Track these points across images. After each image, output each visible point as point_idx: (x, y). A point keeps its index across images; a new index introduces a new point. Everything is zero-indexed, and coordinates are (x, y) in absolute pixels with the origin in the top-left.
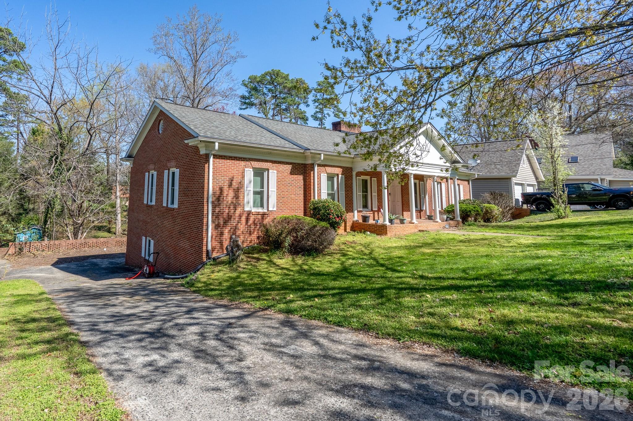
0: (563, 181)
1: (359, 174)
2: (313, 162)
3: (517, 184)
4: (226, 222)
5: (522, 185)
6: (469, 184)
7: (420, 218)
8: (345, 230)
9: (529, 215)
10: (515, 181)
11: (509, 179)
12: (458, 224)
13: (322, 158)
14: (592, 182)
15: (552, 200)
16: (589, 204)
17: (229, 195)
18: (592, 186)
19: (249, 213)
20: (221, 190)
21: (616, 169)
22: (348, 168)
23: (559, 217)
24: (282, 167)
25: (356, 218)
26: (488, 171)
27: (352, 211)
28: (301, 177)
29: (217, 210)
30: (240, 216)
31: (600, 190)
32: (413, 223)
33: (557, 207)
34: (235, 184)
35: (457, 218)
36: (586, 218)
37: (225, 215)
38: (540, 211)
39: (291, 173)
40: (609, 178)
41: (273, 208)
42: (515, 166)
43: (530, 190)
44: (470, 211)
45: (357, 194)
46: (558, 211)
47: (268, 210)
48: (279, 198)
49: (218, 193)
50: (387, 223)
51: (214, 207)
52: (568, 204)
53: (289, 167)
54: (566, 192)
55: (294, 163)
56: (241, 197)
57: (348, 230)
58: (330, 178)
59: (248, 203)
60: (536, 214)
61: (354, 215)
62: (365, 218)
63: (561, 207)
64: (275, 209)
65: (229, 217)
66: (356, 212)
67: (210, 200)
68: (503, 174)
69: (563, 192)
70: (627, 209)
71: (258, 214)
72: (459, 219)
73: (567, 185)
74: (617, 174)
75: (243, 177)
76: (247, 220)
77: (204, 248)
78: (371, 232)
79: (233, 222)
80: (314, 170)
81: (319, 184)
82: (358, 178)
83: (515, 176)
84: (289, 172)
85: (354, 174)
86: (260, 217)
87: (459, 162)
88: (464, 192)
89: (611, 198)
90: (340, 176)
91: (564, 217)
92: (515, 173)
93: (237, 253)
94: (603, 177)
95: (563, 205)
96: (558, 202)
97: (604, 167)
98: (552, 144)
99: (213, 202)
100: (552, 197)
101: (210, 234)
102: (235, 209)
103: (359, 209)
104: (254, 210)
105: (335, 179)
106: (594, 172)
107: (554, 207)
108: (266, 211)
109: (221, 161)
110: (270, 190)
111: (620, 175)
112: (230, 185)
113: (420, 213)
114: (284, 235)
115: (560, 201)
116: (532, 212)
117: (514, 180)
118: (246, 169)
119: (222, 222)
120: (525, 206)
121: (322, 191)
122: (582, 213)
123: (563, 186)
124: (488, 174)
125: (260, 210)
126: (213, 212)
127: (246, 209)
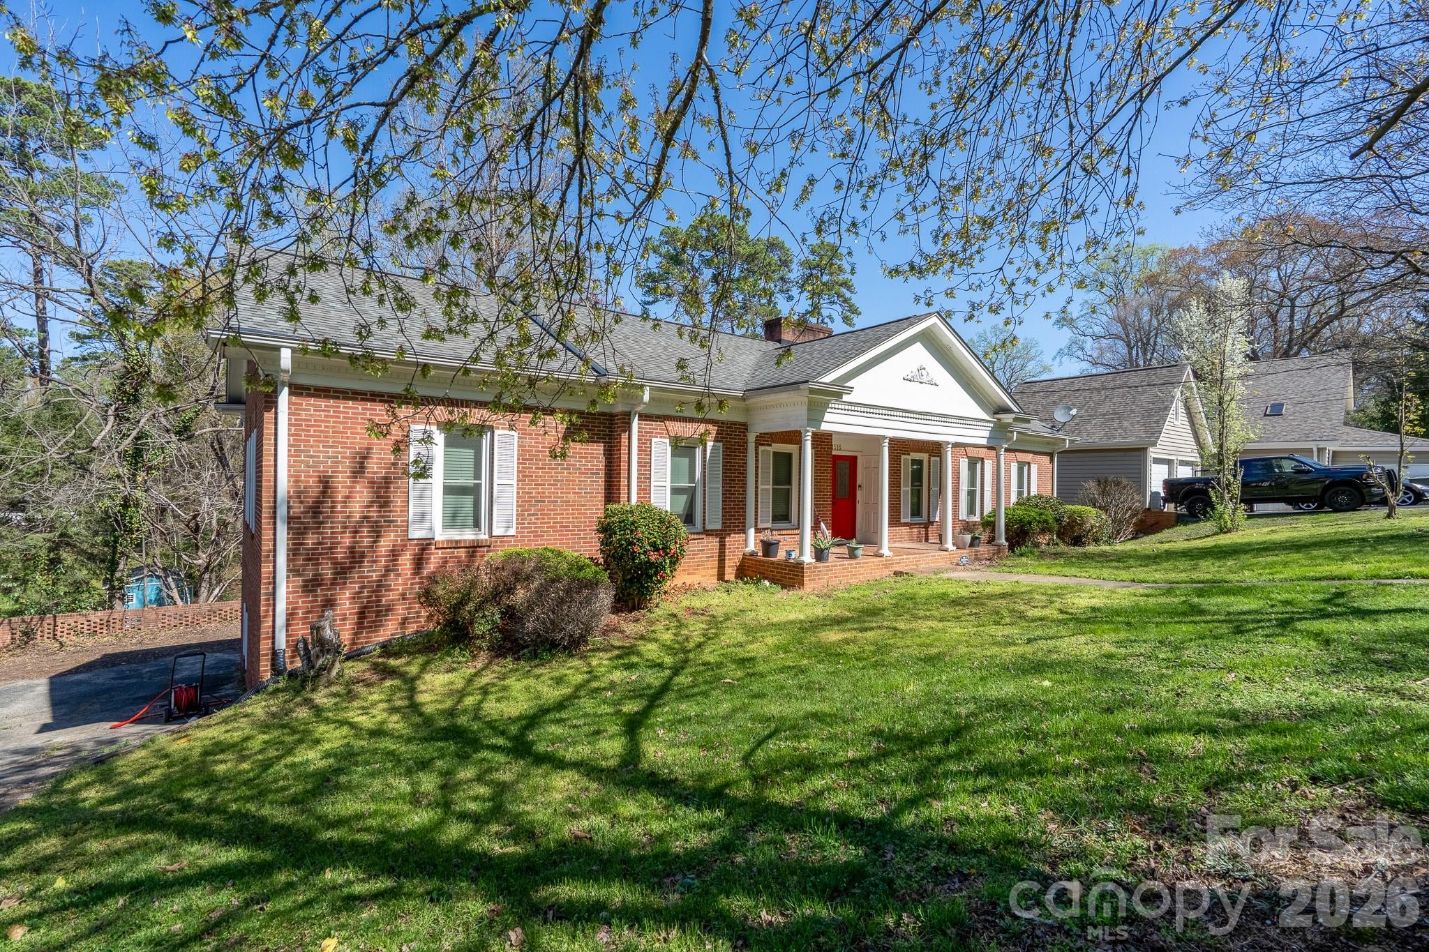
0: (1236, 452)
1: (765, 439)
2: (626, 409)
3: (1158, 461)
4: (342, 573)
5: (1169, 462)
6: (1052, 461)
7: (927, 540)
8: (721, 576)
9: (1173, 526)
10: (1154, 455)
11: (1141, 451)
12: (999, 552)
13: (646, 398)
14: (1297, 456)
15: (1212, 493)
16: (1288, 501)
17: (354, 499)
18: (1294, 463)
19: (425, 545)
20: (326, 484)
21: (1348, 429)
22: (734, 424)
23: (1223, 530)
25: (751, 547)
26: (1106, 435)
27: (743, 530)
28: (599, 448)
29: (311, 539)
30: (394, 554)
31: (1309, 472)
32: (881, 556)
33: (1220, 508)
34: (375, 467)
35: (1000, 538)
36: (1268, 533)
37: (341, 553)
38: (1192, 517)
39: (568, 438)
40: (1332, 447)
41: (508, 527)
42: (1157, 422)
43: (1184, 473)
44: (1030, 523)
45: (759, 489)
46: (1221, 517)
47: (491, 536)
48: (525, 503)
49: (314, 492)
50: (808, 558)
51: (298, 528)
52: (1242, 501)
54: (1239, 478)
55: (577, 412)
56: (397, 501)
57: (730, 574)
58: (682, 448)
59: (424, 516)
60: (1185, 524)
61: (746, 541)
62: (768, 547)
63: (1228, 508)
64: (512, 532)
65: (356, 557)
66: (752, 531)
67: (282, 511)
68: (1131, 441)
69: (1235, 476)
70: (1354, 510)
71: (456, 545)
72: (1003, 541)
73: (1243, 463)
74: (1349, 438)
76: (419, 562)
77: (265, 646)
78: (773, 581)
79: (371, 572)
80: (628, 428)
81: (645, 466)
82: (761, 448)
83: (1154, 444)
84: (560, 435)
85: (751, 438)
86: (462, 553)
87: (1008, 410)
88: (1039, 479)
89: (1326, 489)
90: (710, 444)
91: (1229, 531)
92: (1153, 435)
93: (320, 662)
94: (1322, 445)
95: (1231, 505)
96: (1222, 498)
97: (1328, 424)
98: (1222, 373)
99: (290, 519)
100: (1213, 488)
101: (281, 607)
102: (377, 535)
103: (760, 526)
104: (440, 535)
105: (699, 452)
106: (1307, 436)
107: (1213, 508)
108: (486, 537)
109: (323, 403)
110: (496, 481)
111: (1354, 440)
112: (359, 470)
113: (926, 528)
114: (471, 606)
115: (1227, 496)
116: (1180, 520)
117: (1153, 453)
118: (413, 427)
119: (327, 571)
120: (1170, 508)
121: (653, 484)
122: (1269, 520)
123: (1235, 465)
124: (1105, 440)
125: (468, 535)
126: (293, 553)
127: (417, 533)
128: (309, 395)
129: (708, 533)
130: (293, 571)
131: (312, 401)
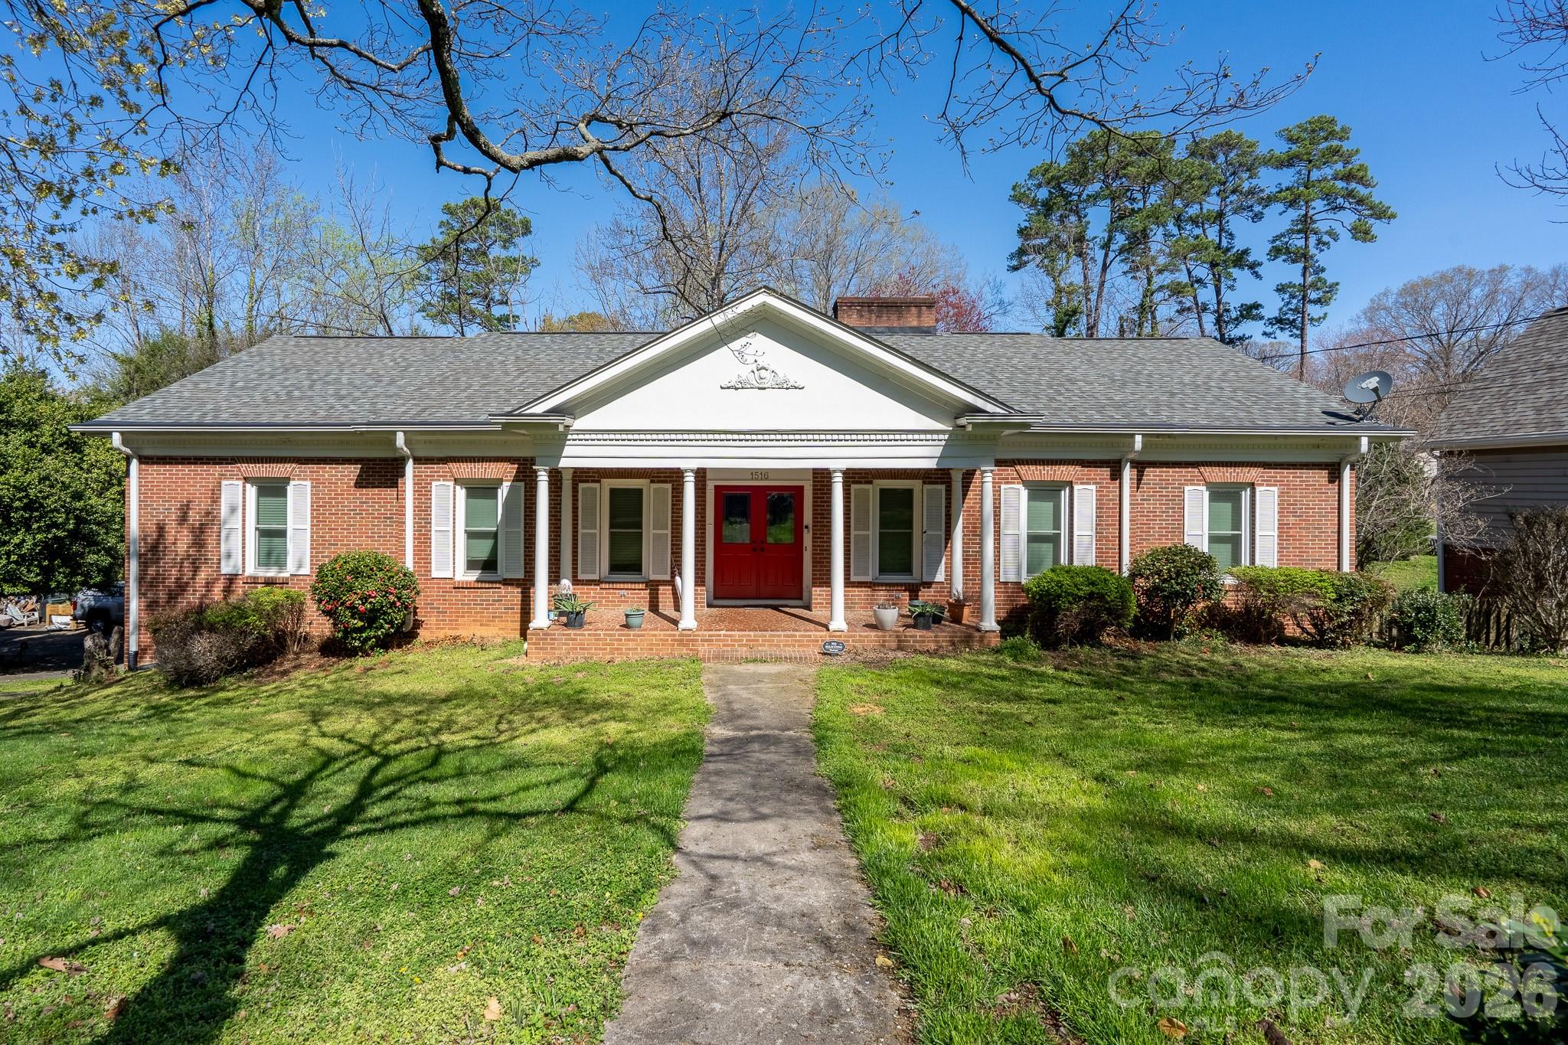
1: (589, 475)
2: (403, 454)
4: (173, 597)
17: (180, 542)
19: (233, 579)
20: (161, 529)
24: (328, 471)
29: (152, 571)
30: (209, 585)
34: (194, 517)
37: (171, 582)
39: (360, 484)
41: (300, 566)
48: (322, 545)
49: (154, 535)
51: (144, 565)
53: (353, 471)
55: (369, 460)
56: (212, 543)
59: (229, 556)
64: (303, 572)
65: (182, 587)
67: (134, 550)
75: (216, 499)
76: (227, 593)
77: (126, 647)
82: (581, 486)
84: (352, 483)
90: (506, 484)
99: (139, 555)
101: (134, 620)
102: (196, 571)
103: (584, 577)
104: (250, 572)
109: (162, 468)
110: (292, 526)
112: (183, 519)
118: (224, 482)
119: (162, 596)
121: (434, 528)
126: (141, 579)
127: (226, 569)
128: (153, 463)
129: (507, 582)
130: (141, 594)
131: (155, 467)
